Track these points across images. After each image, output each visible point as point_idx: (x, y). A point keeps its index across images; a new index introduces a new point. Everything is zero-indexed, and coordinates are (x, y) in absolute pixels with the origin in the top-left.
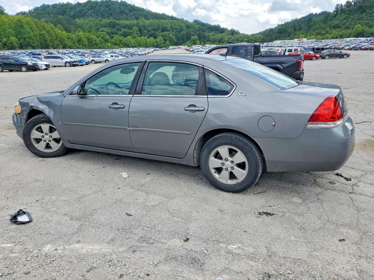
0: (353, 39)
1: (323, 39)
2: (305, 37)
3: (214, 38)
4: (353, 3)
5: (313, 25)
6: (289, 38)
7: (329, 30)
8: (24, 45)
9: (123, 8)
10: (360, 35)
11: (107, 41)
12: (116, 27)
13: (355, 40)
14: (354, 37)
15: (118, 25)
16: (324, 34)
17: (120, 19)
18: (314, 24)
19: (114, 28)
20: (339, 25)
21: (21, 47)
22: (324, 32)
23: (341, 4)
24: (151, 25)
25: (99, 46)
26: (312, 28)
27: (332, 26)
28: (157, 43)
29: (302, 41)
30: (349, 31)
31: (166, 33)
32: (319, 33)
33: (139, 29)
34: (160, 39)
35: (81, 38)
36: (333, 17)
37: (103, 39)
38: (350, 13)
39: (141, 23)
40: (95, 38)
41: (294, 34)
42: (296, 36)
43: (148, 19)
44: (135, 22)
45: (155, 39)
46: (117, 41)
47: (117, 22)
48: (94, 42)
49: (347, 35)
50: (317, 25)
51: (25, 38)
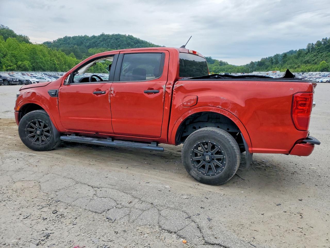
0: (318, 73)
1: (294, 72)
2: (280, 70)
4: (323, 43)
5: (287, 60)
6: (266, 70)
7: (300, 65)
8: (36, 68)
9: (129, 41)
10: (325, 70)
13: (320, 73)
14: (319, 71)
16: (296, 68)
18: (289, 59)
20: (309, 61)
21: (34, 69)
22: (296, 66)
23: (312, 43)
25: (103, 71)
26: (287, 63)
27: (304, 61)
29: (275, 73)
30: (316, 66)
32: (292, 67)
36: (305, 54)
38: (319, 51)
40: (101, 65)
41: (271, 67)
42: (273, 69)
48: (99, 68)
49: (314, 69)
50: (291, 61)
51: (37, 63)
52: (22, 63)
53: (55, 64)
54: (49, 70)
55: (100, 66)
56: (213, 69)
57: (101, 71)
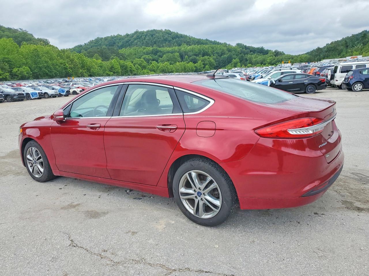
2: (360, 54)
3: (256, 60)
6: (340, 57)
9: (166, 36)
11: (144, 67)
12: (158, 54)
15: (161, 52)
17: (163, 46)
19: (156, 55)
21: (36, 77)
24: (192, 50)
25: (134, 73)
26: (368, 44)
28: (197, 68)
29: (356, 59)
31: (206, 57)
33: (180, 54)
34: (199, 64)
35: (113, 65)
37: (140, 66)
39: (183, 49)
40: (131, 65)
41: (346, 52)
42: (348, 54)
43: (190, 45)
44: (176, 48)
45: (195, 64)
46: (154, 67)
47: (159, 49)
48: (129, 69)
51: (40, 68)
52: (18, 70)
53: (66, 69)
54: (58, 76)
55: (130, 67)
56: (268, 61)
57: (132, 73)
